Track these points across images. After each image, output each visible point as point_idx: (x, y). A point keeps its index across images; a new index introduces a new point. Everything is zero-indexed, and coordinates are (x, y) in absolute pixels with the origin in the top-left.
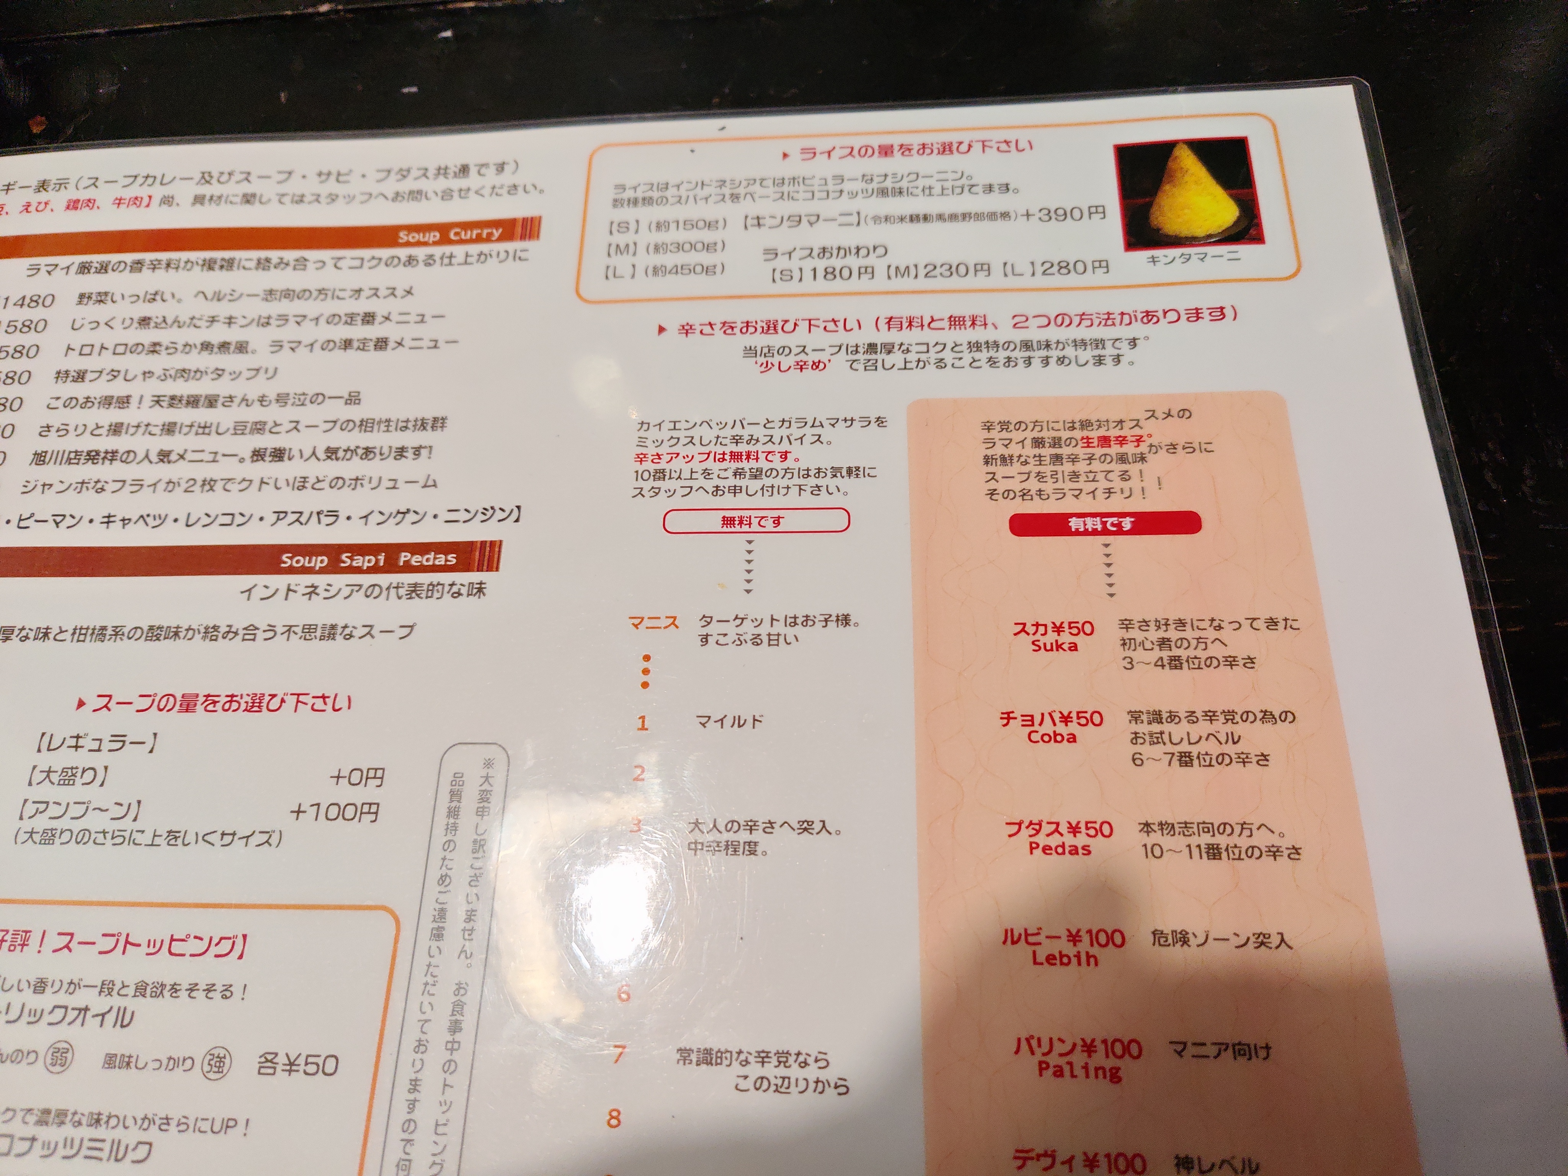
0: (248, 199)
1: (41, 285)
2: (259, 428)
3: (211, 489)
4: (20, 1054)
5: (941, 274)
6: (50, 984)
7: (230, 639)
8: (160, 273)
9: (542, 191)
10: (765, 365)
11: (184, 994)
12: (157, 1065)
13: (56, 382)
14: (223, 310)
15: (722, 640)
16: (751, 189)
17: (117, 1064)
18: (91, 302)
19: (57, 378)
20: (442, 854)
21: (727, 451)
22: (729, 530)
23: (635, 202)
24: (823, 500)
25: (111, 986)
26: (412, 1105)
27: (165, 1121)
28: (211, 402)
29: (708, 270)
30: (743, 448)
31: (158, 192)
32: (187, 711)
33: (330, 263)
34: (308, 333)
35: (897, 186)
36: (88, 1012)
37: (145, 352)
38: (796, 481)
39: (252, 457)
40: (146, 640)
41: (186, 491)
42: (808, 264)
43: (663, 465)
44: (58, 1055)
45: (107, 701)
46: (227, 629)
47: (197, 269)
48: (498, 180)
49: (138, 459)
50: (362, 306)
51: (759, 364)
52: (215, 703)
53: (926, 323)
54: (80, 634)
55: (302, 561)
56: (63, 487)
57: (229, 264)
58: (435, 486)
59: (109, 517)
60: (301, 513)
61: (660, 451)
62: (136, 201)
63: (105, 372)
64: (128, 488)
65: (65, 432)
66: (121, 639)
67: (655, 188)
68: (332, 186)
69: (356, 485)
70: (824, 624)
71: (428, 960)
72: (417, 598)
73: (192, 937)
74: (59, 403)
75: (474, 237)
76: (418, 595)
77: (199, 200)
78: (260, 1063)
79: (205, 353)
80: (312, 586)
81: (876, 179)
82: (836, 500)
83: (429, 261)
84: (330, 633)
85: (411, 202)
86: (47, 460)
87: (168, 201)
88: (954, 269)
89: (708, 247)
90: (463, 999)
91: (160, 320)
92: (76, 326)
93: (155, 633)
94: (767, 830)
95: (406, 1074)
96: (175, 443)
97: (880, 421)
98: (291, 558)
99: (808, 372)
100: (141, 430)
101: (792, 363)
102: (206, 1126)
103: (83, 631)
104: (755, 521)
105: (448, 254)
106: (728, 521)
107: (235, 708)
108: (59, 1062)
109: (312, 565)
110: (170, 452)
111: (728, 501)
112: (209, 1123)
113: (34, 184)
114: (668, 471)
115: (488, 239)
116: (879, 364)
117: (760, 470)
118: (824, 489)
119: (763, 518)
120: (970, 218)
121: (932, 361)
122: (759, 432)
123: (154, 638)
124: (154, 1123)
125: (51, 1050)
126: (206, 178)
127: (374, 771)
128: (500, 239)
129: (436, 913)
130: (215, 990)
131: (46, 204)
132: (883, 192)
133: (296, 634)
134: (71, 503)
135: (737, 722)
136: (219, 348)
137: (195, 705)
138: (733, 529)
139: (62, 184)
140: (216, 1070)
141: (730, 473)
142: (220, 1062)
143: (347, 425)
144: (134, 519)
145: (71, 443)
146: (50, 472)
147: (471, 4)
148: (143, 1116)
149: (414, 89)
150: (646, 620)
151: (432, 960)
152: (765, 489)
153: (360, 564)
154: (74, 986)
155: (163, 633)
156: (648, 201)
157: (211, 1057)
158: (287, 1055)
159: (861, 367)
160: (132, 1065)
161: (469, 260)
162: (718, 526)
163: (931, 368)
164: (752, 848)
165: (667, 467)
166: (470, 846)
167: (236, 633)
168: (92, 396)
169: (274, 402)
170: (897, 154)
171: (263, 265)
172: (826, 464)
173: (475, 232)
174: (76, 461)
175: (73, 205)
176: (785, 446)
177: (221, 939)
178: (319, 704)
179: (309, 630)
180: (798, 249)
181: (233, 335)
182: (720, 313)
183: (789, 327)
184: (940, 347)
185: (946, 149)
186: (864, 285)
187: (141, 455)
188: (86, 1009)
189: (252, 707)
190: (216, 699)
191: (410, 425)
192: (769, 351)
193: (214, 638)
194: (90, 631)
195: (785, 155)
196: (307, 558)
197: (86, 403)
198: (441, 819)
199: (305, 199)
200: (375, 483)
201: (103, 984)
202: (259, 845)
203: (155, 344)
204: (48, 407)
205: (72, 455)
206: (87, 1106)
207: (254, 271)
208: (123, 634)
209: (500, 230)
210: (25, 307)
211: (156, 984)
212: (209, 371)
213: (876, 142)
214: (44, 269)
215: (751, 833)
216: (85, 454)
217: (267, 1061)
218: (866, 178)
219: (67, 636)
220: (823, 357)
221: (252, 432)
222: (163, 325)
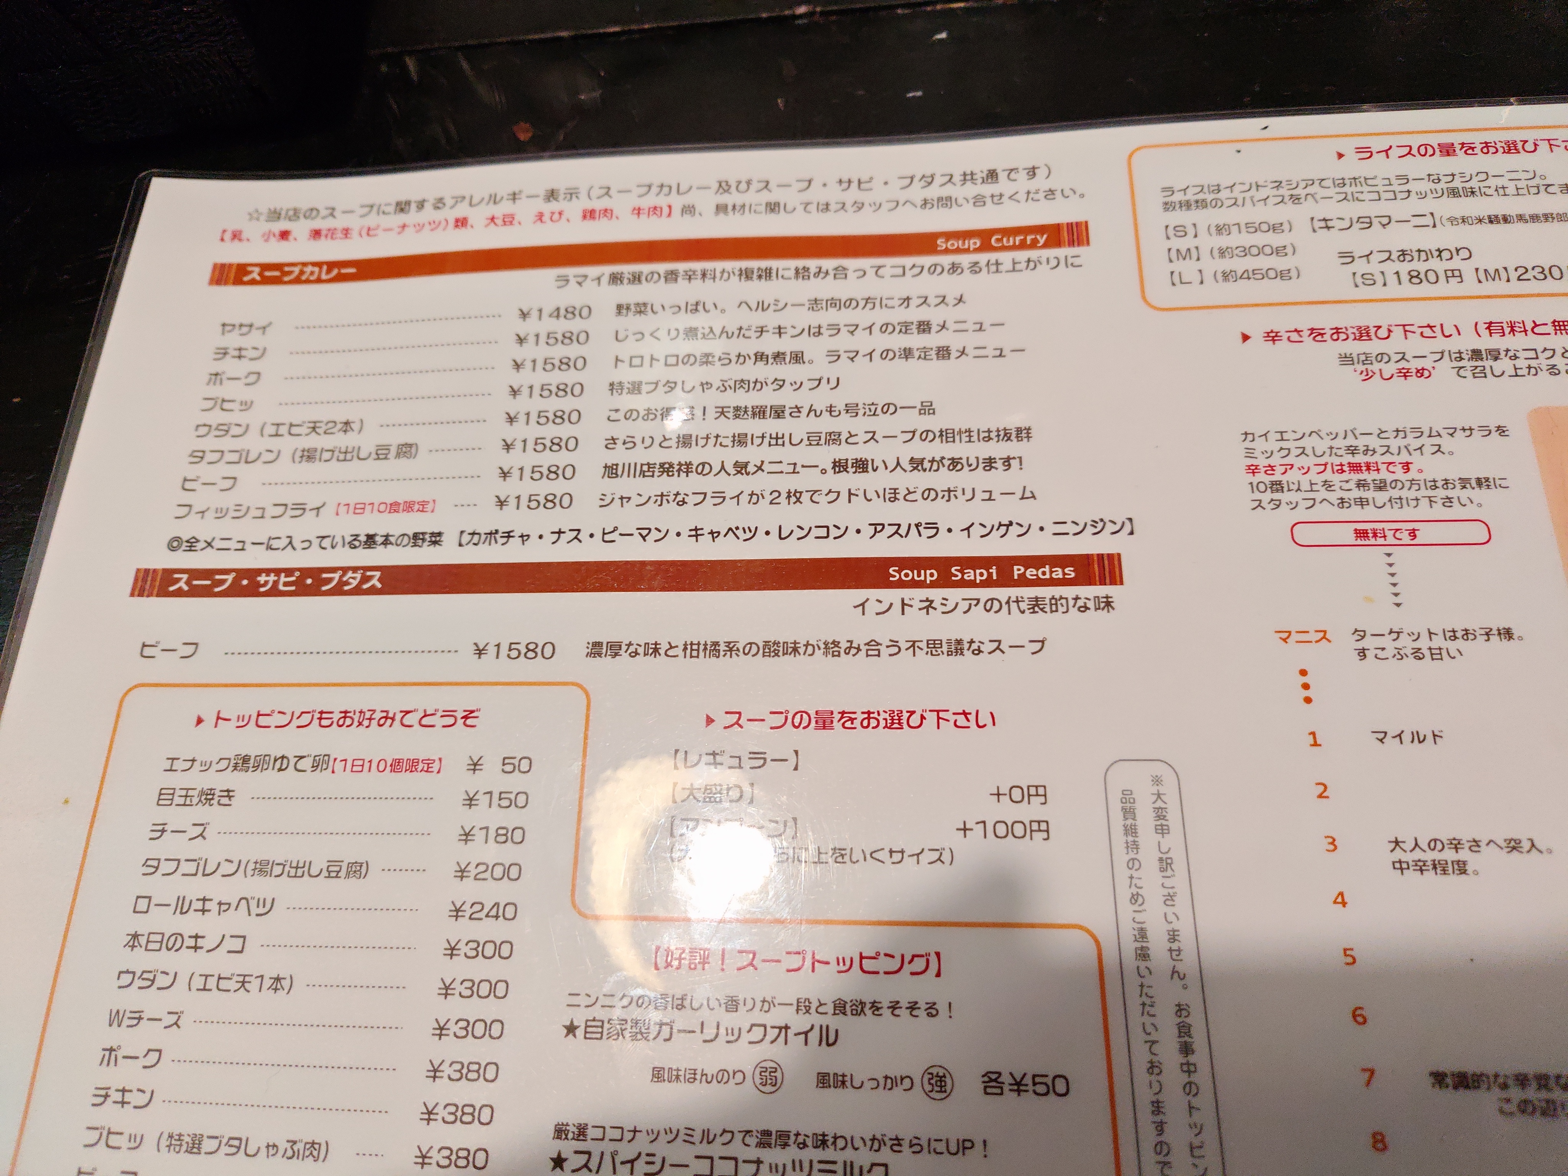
0: (773, 207)
1: (572, 296)
2: (833, 438)
3: (798, 500)
4: (726, 1074)
5: (1534, 277)
6: (741, 1002)
7: (854, 655)
8: (697, 283)
9: (1082, 196)
10: (1365, 373)
11: (887, 1012)
12: (874, 1084)
13: (612, 394)
14: (771, 319)
15: (1381, 654)
16: (1310, 190)
17: (832, 1084)
18: (631, 314)
19: (612, 390)
20: (1129, 873)
21: (1345, 462)
22: (1363, 542)
23: (1188, 205)
24: (1456, 512)
25: (807, 1004)
26: (1160, 1127)
27: (895, 1142)
28: (778, 413)
29: (1283, 275)
30: (1359, 459)
31: (677, 202)
32: (824, 728)
33: (871, 272)
34: (863, 342)
35: (1468, 185)
36: (789, 1031)
37: (698, 363)
38: (1424, 492)
39: (834, 468)
40: (764, 656)
41: (771, 503)
42: (1390, 268)
43: (1277, 477)
44: (767, 1074)
45: (737, 719)
46: (848, 645)
47: (735, 279)
48: (1033, 185)
49: (715, 471)
50: (915, 314)
51: (1359, 372)
52: (852, 720)
53: (1529, 327)
54: (692, 649)
55: (910, 575)
56: (643, 500)
57: (767, 274)
58: (1034, 497)
59: (696, 529)
60: (899, 525)
61: (1271, 461)
62: (655, 210)
63: (660, 385)
64: (709, 501)
65: (632, 445)
66: (738, 655)
67: (1206, 190)
68: (854, 194)
69: (949, 496)
70: (1486, 637)
71: (1139, 981)
72: (1040, 612)
73: (882, 955)
74: (620, 415)
75: (1017, 243)
76: (1042, 609)
77: (721, 209)
78: (984, 1082)
79: (760, 364)
80: (927, 600)
81: (1444, 179)
82: (1470, 512)
83: (975, 268)
84: (957, 648)
85: (941, 209)
86: (619, 473)
87: (689, 210)
88: (1547, 272)
89: (1279, 251)
90: (1188, 1020)
91: (707, 331)
92: (620, 337)
93: (772, 649)
94: (1473, 848)
95: (1145, 1097)
96: (751, 454)
97: (1501, 430)
98: (899, 572)
99: (1413, 380)
100: (712, 441)
101: (1395, 371)
102: (941, 1147)
103: (695, 647)
104: (1389, 534)
105: (993, 261)
106: (1361, 534)
107: (875, 725)
108: (769, 1082)
109: (922, 578)
110: (746, 465)
111: (1356, 513)
112: (944, 1143)
113: (542, 193)
114: (1284, 482)
115: (1034, 245)
116: (1488, 371)
117: (1383, 481)
118: (1455, 501)
119: (1397, 530)
120: (1554, 219)
121: (1545, 368)
122: (1373, 442)
123: (773, 654)
124: (885, 1145)
125: (758, 1070)
126: (723, 187)
127: (1034, 789)
128: (1046, 245)
129: (1136, 933)
130: (919, 1008)
131: (560, 214)
132: (1454, 193)
133: (922, 649)
134: (652, 516)
135: (1416, 737)
136: (775, 359)
137: (832, 722)
138: (1367, 542)
139: (572, 194)
140: (939, 1089)
141: (1352, 485)
142: (941, 1081)
143: (926, 435)
144: (723, 533)
145: (640, 456)
146: (624, 485)
147: (962, 5)
148: (871, 1137)
149: (919, 94)
150: (1293, 634)
151: (1143, 980)
152: (1393, 501)
153: (972, 578)
154: (768, 1004)
155: (781, 649)
156: (1201, 204)
157: (930, 1076)
158: (1011, 1074)
159: (1469, 374)
160: (848, 1084)
161: (1018, 267)
162: (1351, 539)
163: (1544, 375)
164: (1462, 868)
165: (1284, 479)
166: (1157, 864)
167: (859, 649)
168: (653, 408)
169: (843, 412)
170: (1460, 153)
171: (801, 274)
172: (1453, 475)
173: (1018, 239)
174: (651, 474)
175: (589, 215)
176: (1404, 457)
177: (914, 956)
178: (961, 720)
179: (934, 646)
180: (1374, 252)
181: (787, 345)
182: (1306, 319)
183: (1383, 333)
184: (1550, 353)
185: (1511, 148)
186: (1453, 288)
187: (716, 468)
188: (787, 1028)
189: (893, 723)
190: (853, 716)
191: (993, 435)
192: (1367, 359)
193: (836, 653)
194: (702, 647)
195: (1340, 156)
196: (915, 572)
197: (648, 415)
198: (1119, 838)
199: (830, 207)
200: (969, 495)
201: (798, 1002)
202: (932, 863)
203: (707, 355)
204: (608, 419)
205: (645, 468)
206: (809, 1127)
207: (793, 281)
208: (738, 650)
209: (1045, 236)
210: (562, 319)
211: (854, 1002)
212: (769, 382)
213: (1434, 140)
214: (573, 281)
215: (1457, 852)
216: (658, 466)
217: (991, 1080)
218: (1432, 178)
219: (679, 651)
220: (1427, 363)
221: (827, 442)
222: (711, 336)
